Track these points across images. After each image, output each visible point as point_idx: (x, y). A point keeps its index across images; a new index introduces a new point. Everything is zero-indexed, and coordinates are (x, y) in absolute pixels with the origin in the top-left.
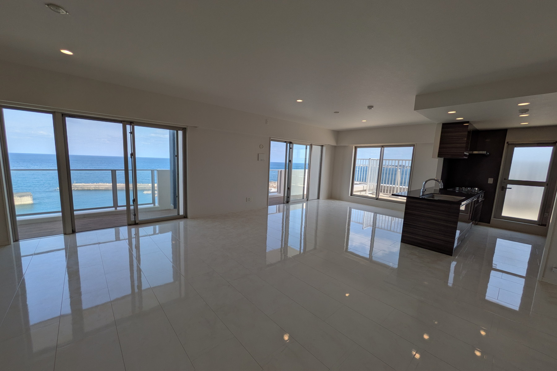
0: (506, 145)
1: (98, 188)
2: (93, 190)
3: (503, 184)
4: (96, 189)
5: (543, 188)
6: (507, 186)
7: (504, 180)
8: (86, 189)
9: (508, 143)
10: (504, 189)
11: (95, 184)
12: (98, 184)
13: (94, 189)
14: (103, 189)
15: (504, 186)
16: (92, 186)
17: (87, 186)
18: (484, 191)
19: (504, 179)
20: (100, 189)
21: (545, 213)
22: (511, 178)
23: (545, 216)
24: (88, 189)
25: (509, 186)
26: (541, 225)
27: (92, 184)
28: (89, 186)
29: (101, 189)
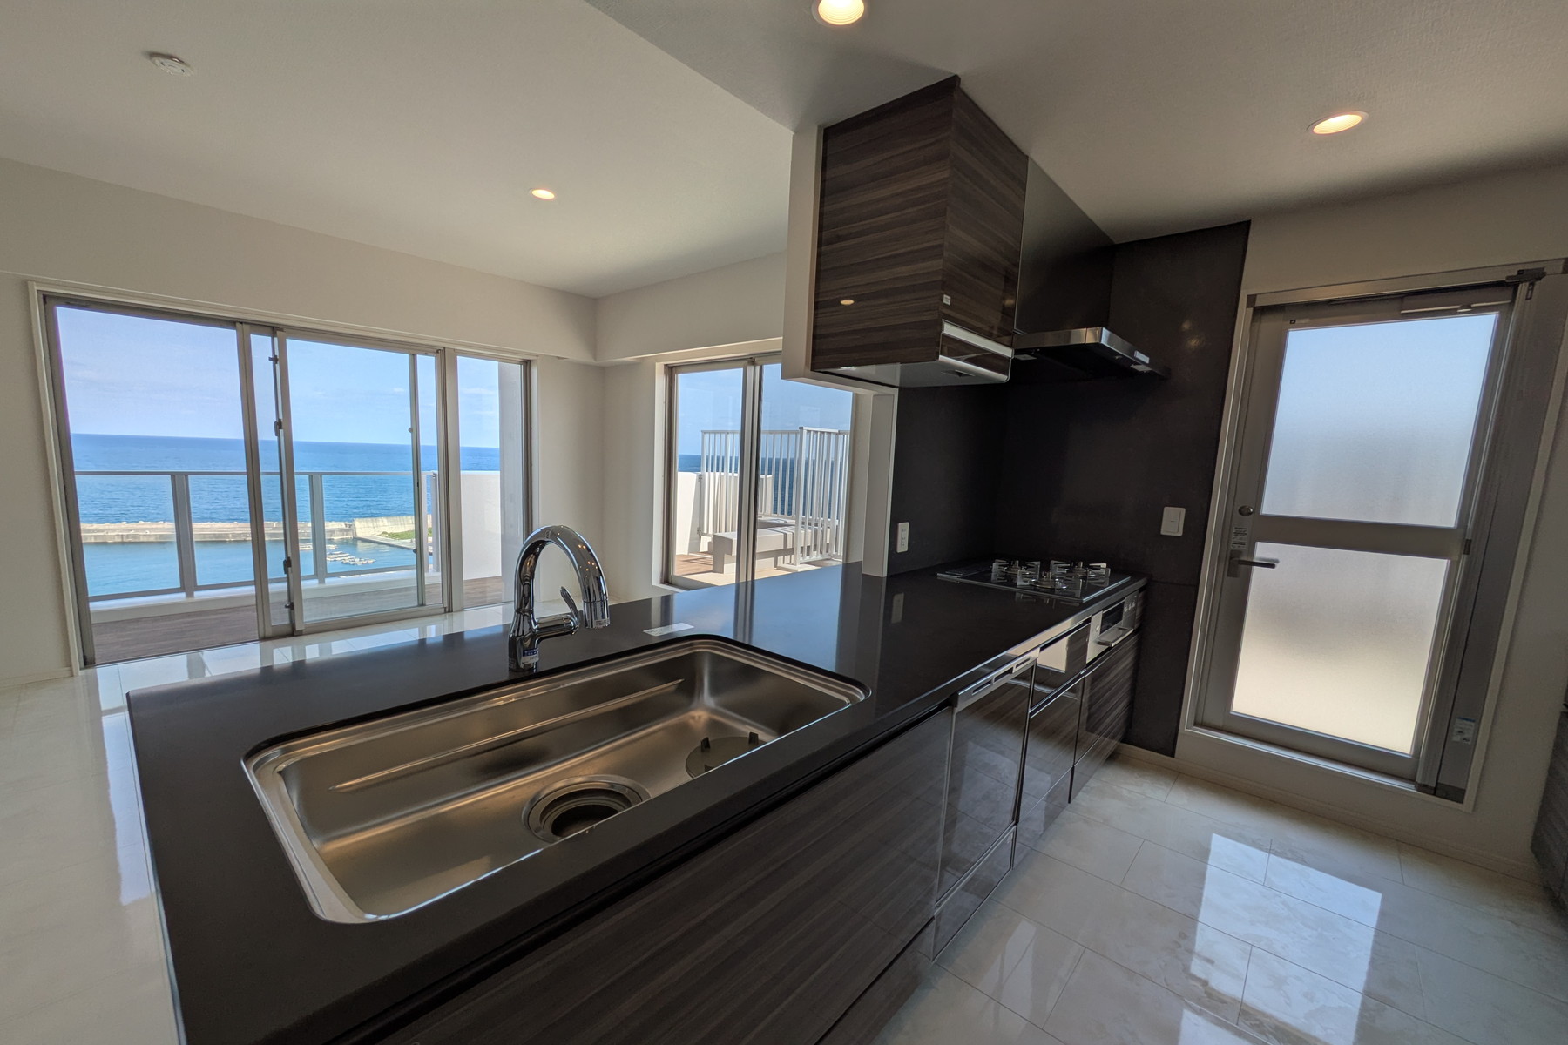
0: (1244, 314)
1: (134, 536)
2: (115, 543)
3: (1237, 539)
4: (125, 540)
5: (1442, 565)
6: (1252, 551)
7: (1237, 513)
8: (93, 540)
9: (1252, 299)
10: (1238, 566)
11: (124, 525)
12: (133, 525)
13: (120, 540)
14: (152, 539)
15: (1240, 553)
16: (113, 530)
17: (94, 531)
18: (1141, 583)
19: (1240, 512)
20: (142, 539)
21: (1459, 724)
22: (1272, 504)
23: (1457, 738)
24: (98, 541)
25: (1263, 550)
26: (1434, 791)
27: (113, 526)
28: (102, 531)
29: (145, 539)
